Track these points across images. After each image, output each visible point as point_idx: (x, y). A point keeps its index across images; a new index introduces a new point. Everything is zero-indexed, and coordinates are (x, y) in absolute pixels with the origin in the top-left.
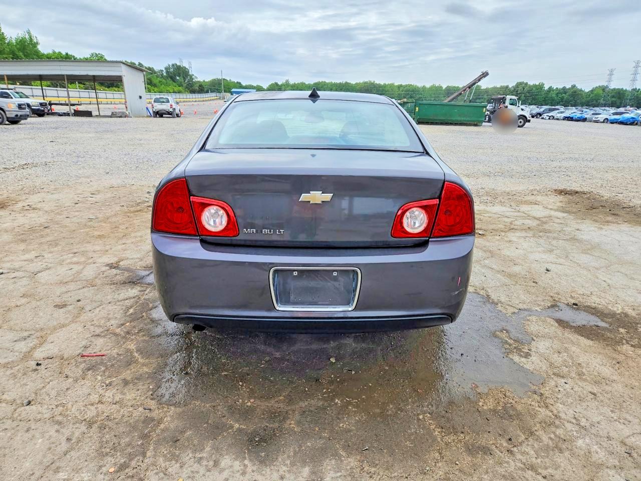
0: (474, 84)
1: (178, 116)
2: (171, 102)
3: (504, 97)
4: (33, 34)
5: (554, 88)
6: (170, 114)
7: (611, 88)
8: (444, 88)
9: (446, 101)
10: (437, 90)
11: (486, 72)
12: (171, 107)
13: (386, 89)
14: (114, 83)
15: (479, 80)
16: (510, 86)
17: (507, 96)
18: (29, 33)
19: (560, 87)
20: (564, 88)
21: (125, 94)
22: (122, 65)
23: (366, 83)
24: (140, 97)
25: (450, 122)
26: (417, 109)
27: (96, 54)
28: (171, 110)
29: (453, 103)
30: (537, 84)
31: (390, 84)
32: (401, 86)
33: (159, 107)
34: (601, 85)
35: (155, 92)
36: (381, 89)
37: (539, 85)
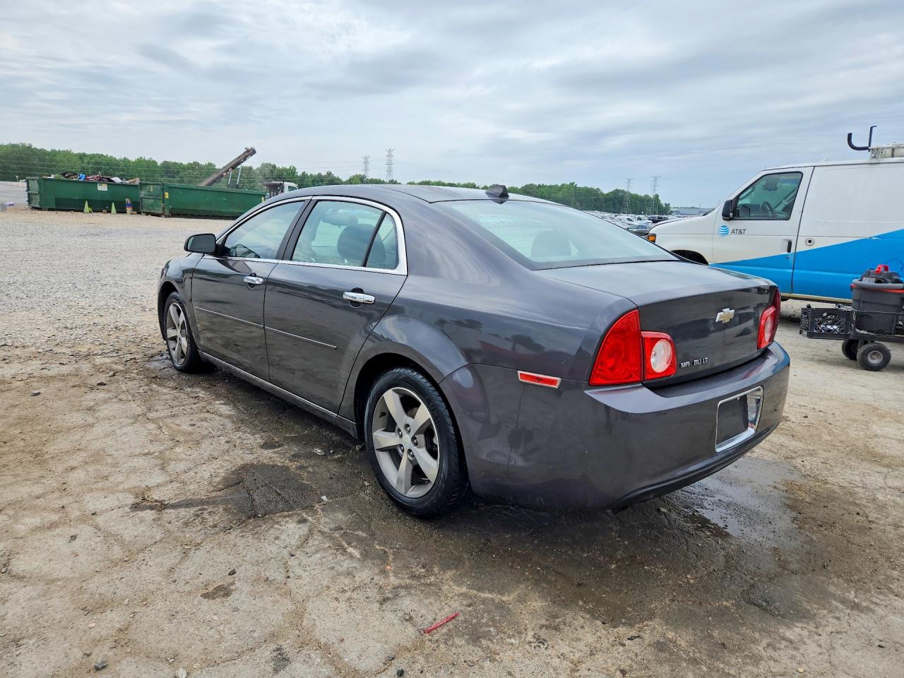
0: (239, 163)
3: (281, 184)
5: (309, 174)
7: (369, 178)
8: (159, 164)
9: (203, 184)
10: (148, 167)
11: (252, 149)
13: (58, 158)
15: (245, 159)
16: (254, 168)
17: (285, 183)
19: (315, 173)
20: (320, 175)
23: (14, 146)
25: (219, 214)
26: (167, 194)
29: (215, 187)
30: (288, 167)
31: (63, 151)
32: (84, 155)
34: (358, 174)
36: (47, 157)
37: (290, 169)
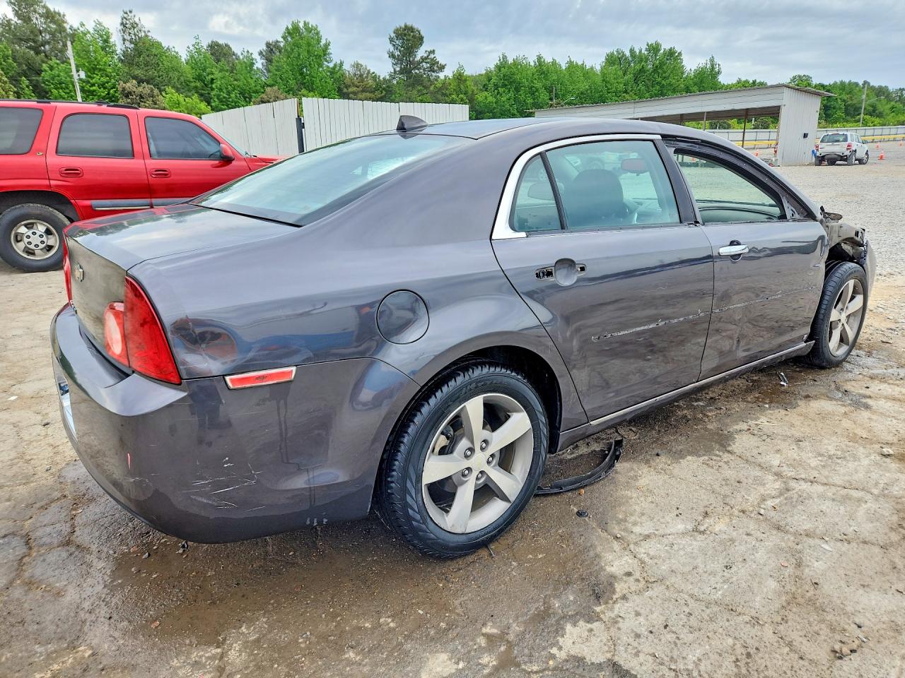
1: (861, 162)
2: (849, 141)
4: (717, 61)
6: (845, 160)
12: (848, 149)
14: (769, 116)
18: (712, 60)
21: (778, 132)
22: (786, 90)
24: (805, 136)
27: (799, 76)
28: (847, 153)
33: (827, 149)
35: (874, 126)
